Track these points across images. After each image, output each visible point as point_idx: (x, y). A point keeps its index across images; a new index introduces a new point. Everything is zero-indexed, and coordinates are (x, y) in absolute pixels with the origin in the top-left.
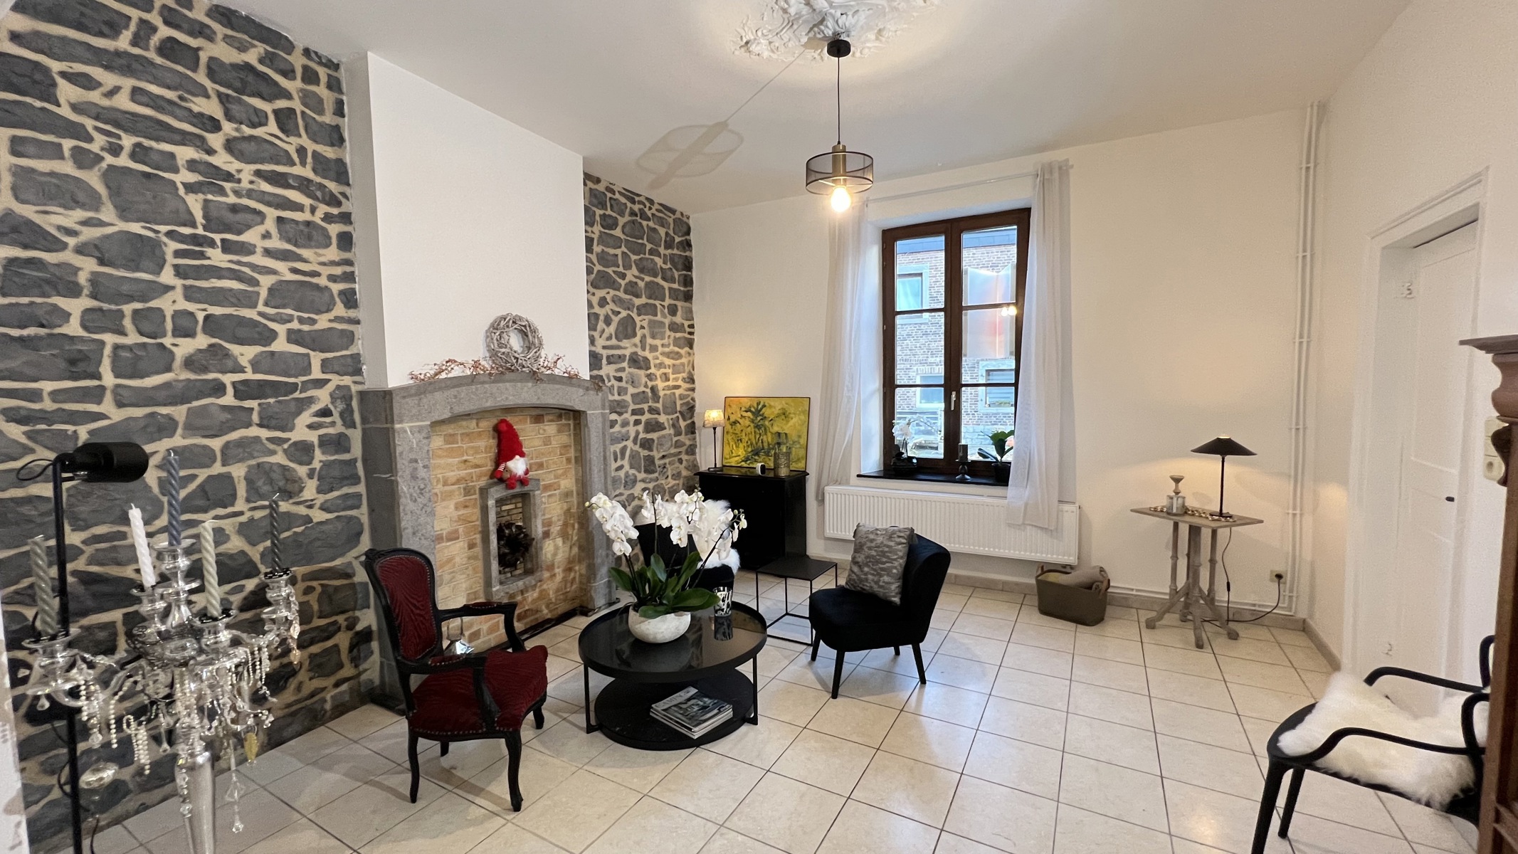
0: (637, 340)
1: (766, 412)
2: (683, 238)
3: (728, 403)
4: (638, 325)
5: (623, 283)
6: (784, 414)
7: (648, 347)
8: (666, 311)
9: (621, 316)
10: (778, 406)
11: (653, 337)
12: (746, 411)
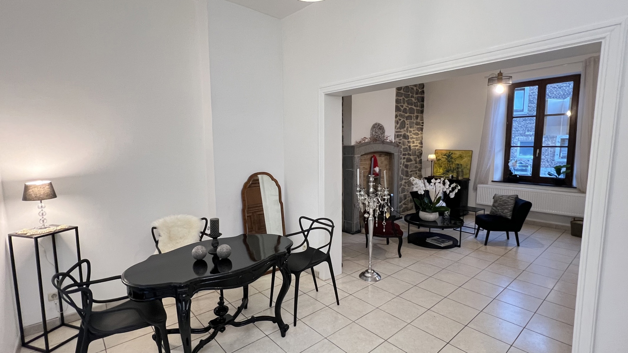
0: (405, 129)
1: (453, 156)
2: (422, 90)
3: (436, 152)
4: (406, 123)
5: (402, 109)
6: (461, 157)
7: (409, 132)
8: (415, 118)
9: (401, 121)
10: (458, 154)
11: (411, 128)
12: (444, 155)
